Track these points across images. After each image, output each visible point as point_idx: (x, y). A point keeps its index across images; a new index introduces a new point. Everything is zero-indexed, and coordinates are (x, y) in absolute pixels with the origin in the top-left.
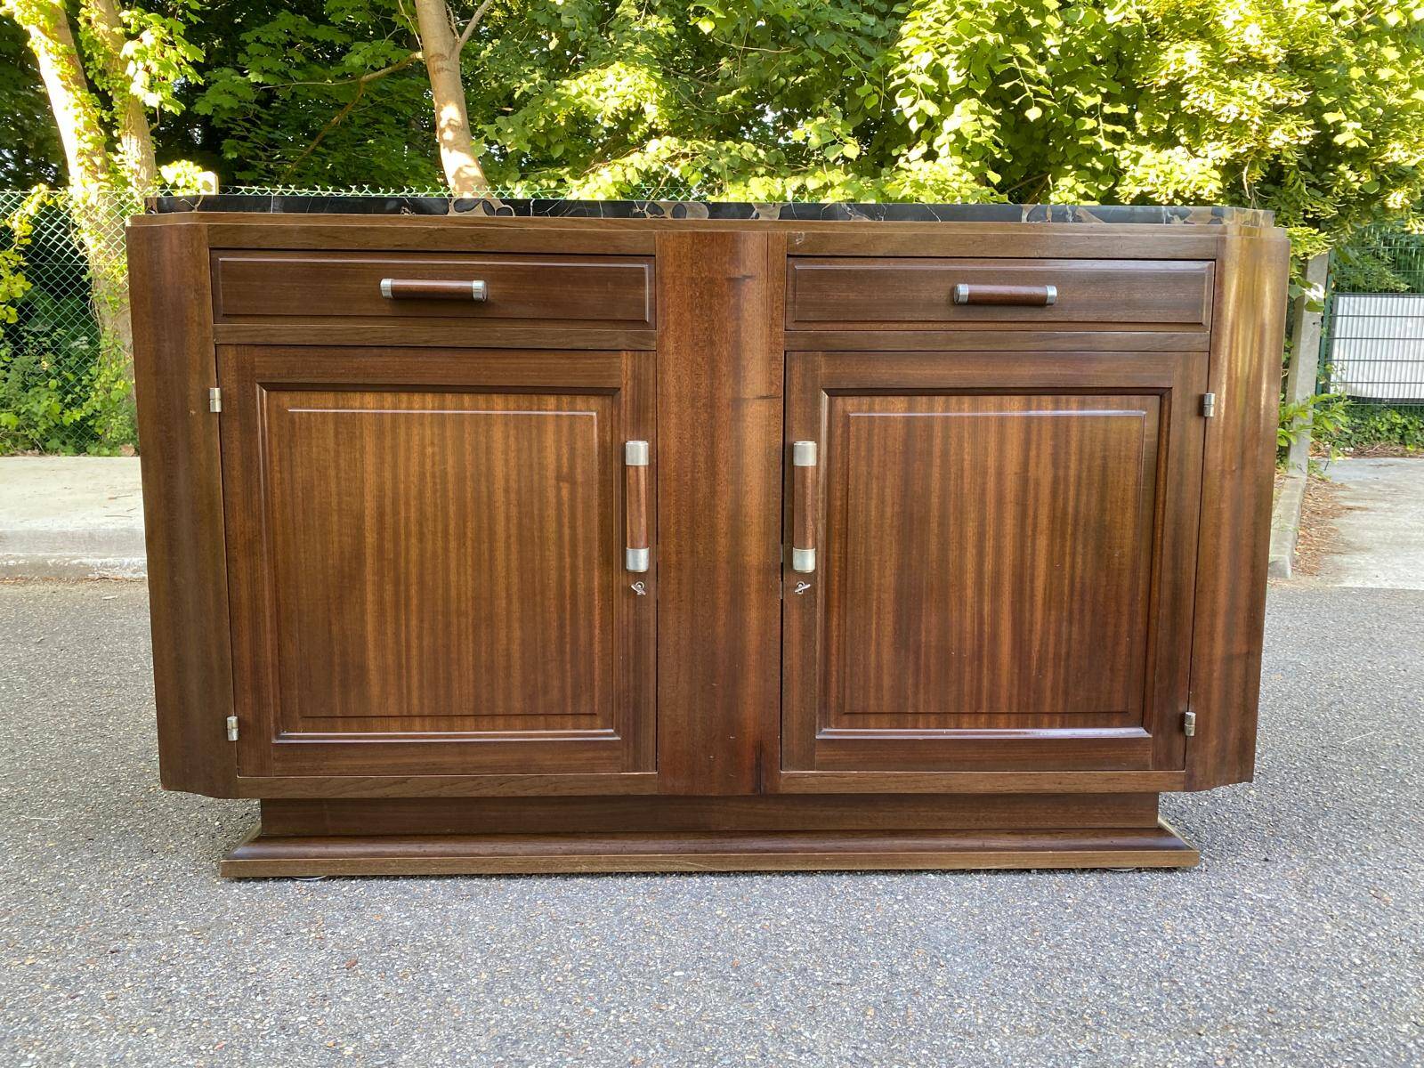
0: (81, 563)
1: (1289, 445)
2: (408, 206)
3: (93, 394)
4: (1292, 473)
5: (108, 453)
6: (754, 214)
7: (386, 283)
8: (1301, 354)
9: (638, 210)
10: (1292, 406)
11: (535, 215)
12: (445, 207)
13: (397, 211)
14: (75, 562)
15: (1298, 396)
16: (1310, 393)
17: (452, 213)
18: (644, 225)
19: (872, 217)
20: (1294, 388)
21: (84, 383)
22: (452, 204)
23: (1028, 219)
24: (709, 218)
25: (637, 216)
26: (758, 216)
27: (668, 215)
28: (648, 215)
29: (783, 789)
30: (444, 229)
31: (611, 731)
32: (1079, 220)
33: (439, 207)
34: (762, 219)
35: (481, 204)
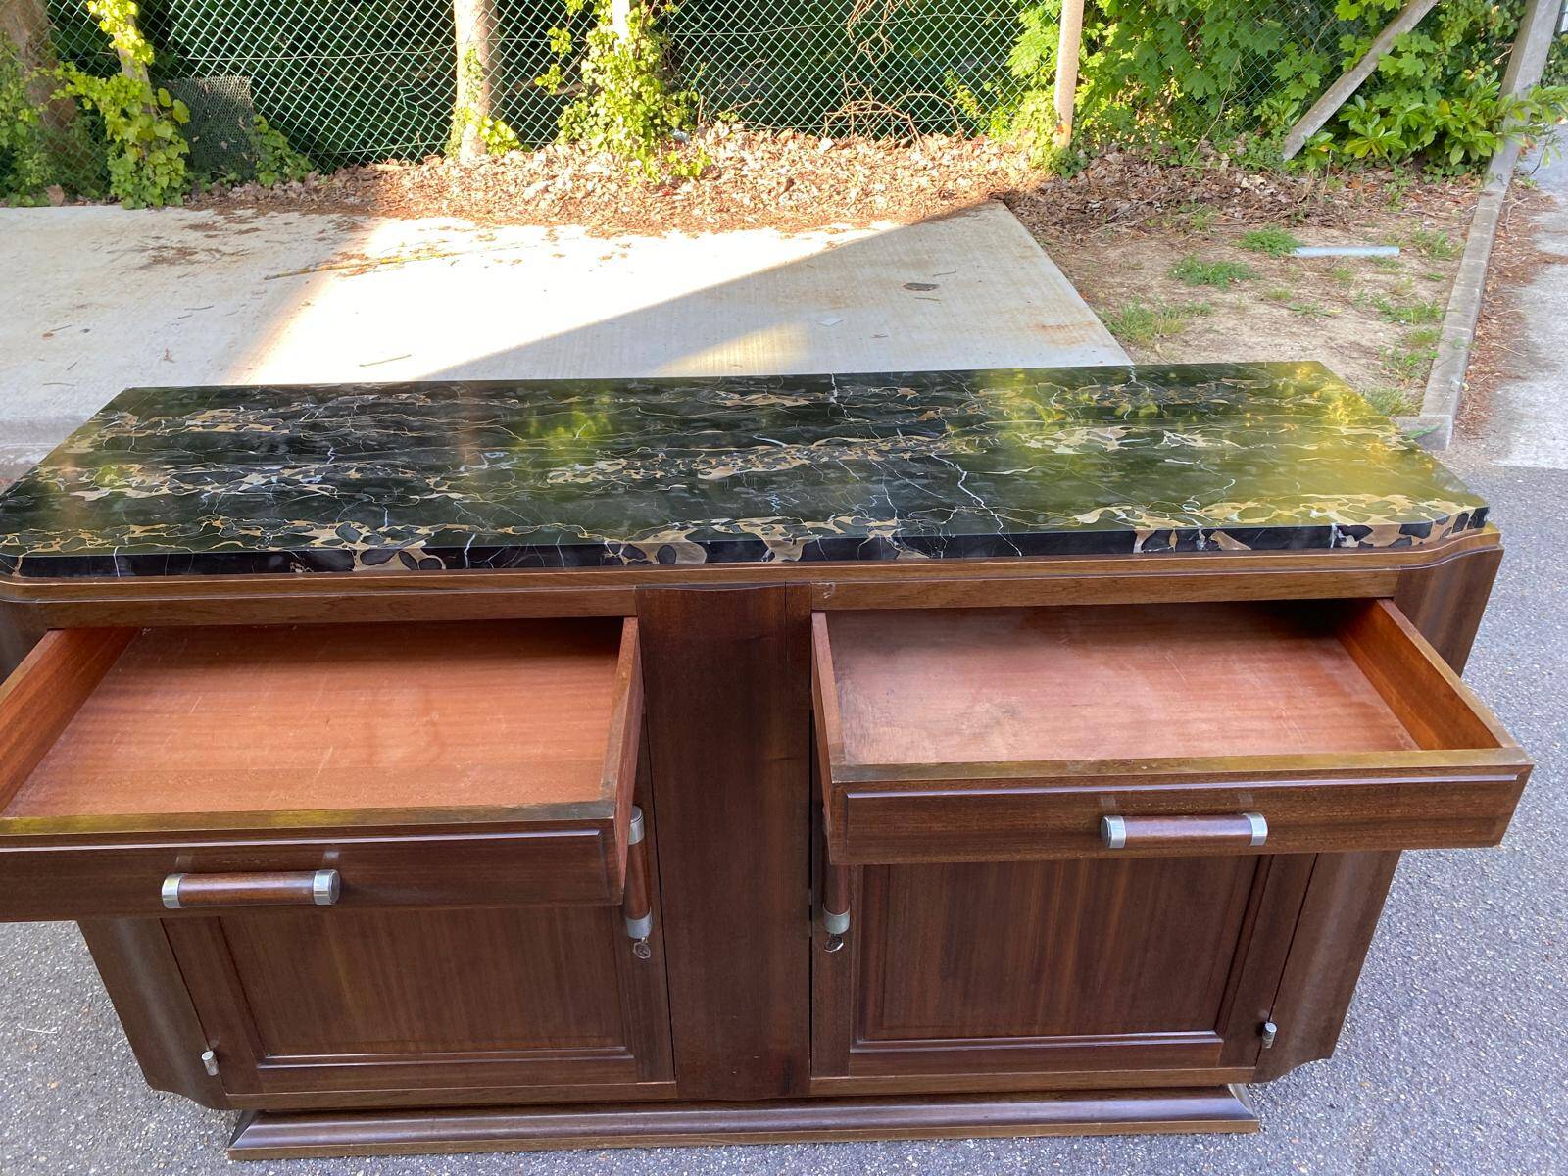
0: (28, 461)
1: (1492, 154)
2: (296, 560)
4: (1489, 188)
5: (33, 202)
6: (768, 553)
9: (611, 554)
10: (1509, 98)
11: (474, 566)
12: (349, 561)
15: (1518, 86)
16: (1534, 80)
17: (359, 567)
18: (622, 580)
19: (926, 551)
20: (1515, 71)
22: (357, 557)
23: (1143, 547)
24: (707, 561)
25: (610, 562)
26: (772, 555)
27: (652, 558)
28: (626, 560)
29: (814, 1092)
30: (351, 598)
31: (623, 1048)
32: (1212, 546)
33: (341, 562)
34: (777, 560)
35: (397, 555)
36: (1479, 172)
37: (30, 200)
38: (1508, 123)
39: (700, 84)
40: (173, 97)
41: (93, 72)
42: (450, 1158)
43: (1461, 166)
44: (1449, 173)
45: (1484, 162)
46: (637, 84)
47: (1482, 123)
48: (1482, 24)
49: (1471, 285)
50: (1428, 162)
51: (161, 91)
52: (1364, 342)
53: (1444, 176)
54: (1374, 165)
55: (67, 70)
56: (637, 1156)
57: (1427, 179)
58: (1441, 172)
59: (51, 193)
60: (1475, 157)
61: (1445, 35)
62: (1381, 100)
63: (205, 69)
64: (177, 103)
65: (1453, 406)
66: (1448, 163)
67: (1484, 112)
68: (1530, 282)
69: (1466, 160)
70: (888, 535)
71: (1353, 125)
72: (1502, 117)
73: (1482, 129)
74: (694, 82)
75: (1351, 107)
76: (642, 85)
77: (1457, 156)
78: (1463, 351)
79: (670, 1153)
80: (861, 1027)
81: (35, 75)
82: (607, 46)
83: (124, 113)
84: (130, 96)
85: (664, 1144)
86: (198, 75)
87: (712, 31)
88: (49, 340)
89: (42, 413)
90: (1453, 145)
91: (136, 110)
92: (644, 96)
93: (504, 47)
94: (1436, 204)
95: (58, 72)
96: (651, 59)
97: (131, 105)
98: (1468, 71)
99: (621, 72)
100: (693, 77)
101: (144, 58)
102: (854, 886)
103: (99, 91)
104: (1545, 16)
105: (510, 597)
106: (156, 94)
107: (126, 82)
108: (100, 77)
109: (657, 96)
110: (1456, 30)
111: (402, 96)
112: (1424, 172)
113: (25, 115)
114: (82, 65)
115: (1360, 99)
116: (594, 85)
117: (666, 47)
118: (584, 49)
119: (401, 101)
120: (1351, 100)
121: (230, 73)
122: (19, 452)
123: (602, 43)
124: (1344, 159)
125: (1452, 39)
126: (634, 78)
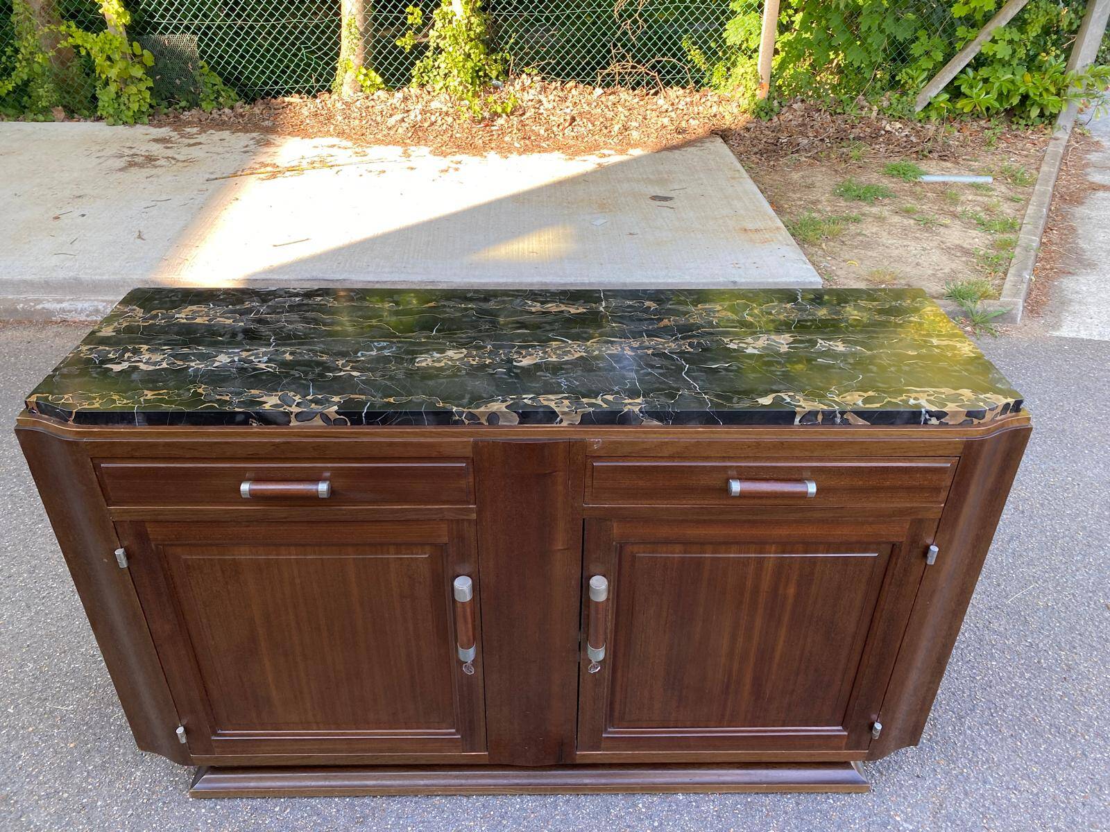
0: (44, 308)
1: (1059, 112)
2: (253, 418)
3: (18, 65)
4: (1058, 134)
5: (43, 119)
6: (559, 419)
7: (245, 487)
8: (1091, 23)
9: (457, 418)
10: (1072, 72)
11: (368, 424)
12: (287, 419)
13: (245, 422)
14: (39, 307)
15: (1079, 65)
16: (1090, 61)
17: (294, 423)
18: (462, 435)
19: (661, 420)
20: (1077, 55)
21: (7, 54)
22: (293, 416)
23: (800, 422)
24: (519, 423)
25: (456, 423)
26: (561, 421)
27: (483, 421)
28: (467, 422)
29: (578, 762)
30: (289, 443)
31: (453, 731)
32: (845, 422)
33: (281, 419)
34: (565, 424)
35: (319, 415)
36: (1050, 123)
37: (41, 117)
38: (1071, 91)
39: (512, 49)
40: (143, 47)
41: (87, 29)
42: (336, 800)
43: (1038, 119)
44: (1030, 123)
45: (1054, 117)
46: (467, 47)
47: (1053, 90)
48: (1055, 21)
49: (1040, 205)
50: (1015, 115)
51: (135, 44)
52: (965, 246)
53: (1026, 125)
54: (978, 117)
55: (69, 27)
56: (460, 800)
57: (1014, 127)
58: (1024, 122)
59: (55, 113)
60: (1047, 113)
61: (1029, 28)
62: (984, 72)
63: (166, 28)
64: (145, 52)
65: (1023, 294)
66: (1029, 117)
67: (1054, 82)
68: (1082, 203)
69: (1042, 115)
70: (636, 409)
71: (964, 89)
72: (1067, 86)
73: (1052, 94)
74: (508, 47)
75: (963, 76)
76: (471, 49)
77: (1035, 112)
78: (1033, 253)
79: (482, 799)
80: (611, 720)
81: (46, 30)
82: (447, 21)
83: (109, 58)
84: (113, 47)
85: (479, 793)
86: (161, 33)
87: (521, 12)
88: (57, 222)
89: (54, 275)
90: (1032, 105)
91: (117, 57)
92: (473, 56)
93: (375, 19)
94: (1020, 145)
95: (63, 28)
96: (478, 31)
97: (114, 52)
98: (1044, 54)
99: (456, 39)
100: (507, 43)
101: (124, 21)
102: (608, 631)
103: (90, 42)
104: (1100, 17)
105: (391, 444)
106: (131, 45)
107: (110, 37)
108: (92, 33)
109: (482, 56)
110: (1037, 25)
111: (303, 51)
112: (1013, 122)
113: (39, 58)
114: (79, 24)
115: (969, 70)
116: (438, 47)
117: (488, 22)
118: (431, 22)
119: (302, 55)
120: (963, 71)
121: (183, 32)
122: (38, 301)
123: (444, 18)
124: (957, 112)
125: (1034, 31)
126: (466, 43)
